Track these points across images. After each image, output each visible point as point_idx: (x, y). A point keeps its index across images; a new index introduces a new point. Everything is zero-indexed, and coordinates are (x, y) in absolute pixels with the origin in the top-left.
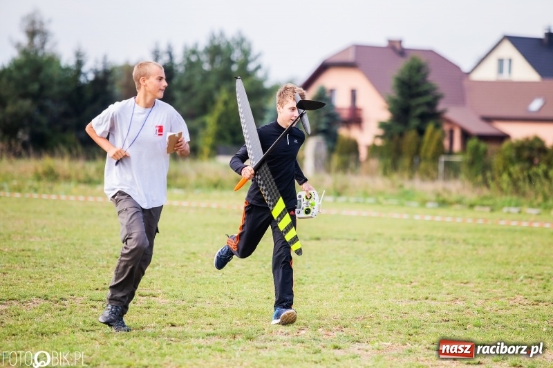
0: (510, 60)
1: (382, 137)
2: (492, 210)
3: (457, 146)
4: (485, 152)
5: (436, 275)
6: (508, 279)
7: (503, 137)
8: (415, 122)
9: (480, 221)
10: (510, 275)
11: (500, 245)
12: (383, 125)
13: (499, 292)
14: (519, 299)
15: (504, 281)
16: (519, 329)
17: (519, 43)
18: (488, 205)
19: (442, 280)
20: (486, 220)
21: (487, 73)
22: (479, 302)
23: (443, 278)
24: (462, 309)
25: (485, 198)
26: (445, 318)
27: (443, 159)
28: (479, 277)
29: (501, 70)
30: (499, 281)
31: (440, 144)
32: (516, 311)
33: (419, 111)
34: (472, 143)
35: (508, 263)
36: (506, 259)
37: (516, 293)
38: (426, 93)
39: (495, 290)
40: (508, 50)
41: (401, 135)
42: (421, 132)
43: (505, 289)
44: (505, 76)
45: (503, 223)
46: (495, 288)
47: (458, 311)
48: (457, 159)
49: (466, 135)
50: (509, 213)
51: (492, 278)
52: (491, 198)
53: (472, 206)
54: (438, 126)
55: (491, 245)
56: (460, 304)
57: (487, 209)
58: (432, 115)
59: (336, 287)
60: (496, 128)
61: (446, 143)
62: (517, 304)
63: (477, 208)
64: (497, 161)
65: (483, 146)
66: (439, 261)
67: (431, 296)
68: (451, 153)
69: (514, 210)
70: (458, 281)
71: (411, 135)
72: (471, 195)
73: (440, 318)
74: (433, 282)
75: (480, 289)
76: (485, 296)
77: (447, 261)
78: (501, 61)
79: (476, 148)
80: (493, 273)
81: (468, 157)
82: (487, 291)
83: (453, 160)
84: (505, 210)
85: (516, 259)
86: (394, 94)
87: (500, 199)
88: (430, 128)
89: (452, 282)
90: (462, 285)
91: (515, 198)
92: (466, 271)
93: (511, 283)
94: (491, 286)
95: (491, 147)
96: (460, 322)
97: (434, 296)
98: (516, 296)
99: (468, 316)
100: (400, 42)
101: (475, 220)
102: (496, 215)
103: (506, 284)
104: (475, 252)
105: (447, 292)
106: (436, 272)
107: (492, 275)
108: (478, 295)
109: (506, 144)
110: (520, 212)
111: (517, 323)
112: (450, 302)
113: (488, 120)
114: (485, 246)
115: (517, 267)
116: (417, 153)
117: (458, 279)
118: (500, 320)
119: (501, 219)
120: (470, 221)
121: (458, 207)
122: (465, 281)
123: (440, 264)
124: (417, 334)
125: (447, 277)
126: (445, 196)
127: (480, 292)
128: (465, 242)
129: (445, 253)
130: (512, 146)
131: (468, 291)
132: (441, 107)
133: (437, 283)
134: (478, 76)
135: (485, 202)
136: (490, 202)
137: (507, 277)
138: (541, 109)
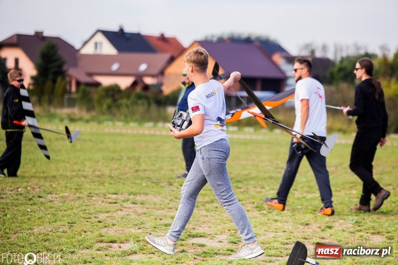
0: (101, 43)
1: (33, 84)
3: (74, 89)
4: (89, 93)
6: (118, 160)
7: (97, 85)
8: (51, 77)
9: (95, 130)
11: (108, 142)
12: (33, 78)
13: (115, 165)
17: (108, 34)
18: (96, 121)
20: (97, 129)
21: (89, 50)
23: (84, 160)
25: (95, 116)
27: (66, 97)
28: (103, 159)
29: (96, 48)
31: (65, 88)
33: (53, 70)
34: (82, 87)
35: (116, 151)
36: (114, 149)
38: (57, 60)
40: (100, 38)
41: (44, 83)
42: (54, 81)
43: (118, 165)
44: (98, 52)
45: (106, 131)
46: (113, 164)
48: (75, 96)
49: (78, 84)
50: (108, 125)
52: (97, 116)
53: (87, 121)
54: (63, 78)
55: (104, 142)
56: (97, 173)
57: (96, 123)
58: (60, 72)
59: (30, 165)
60: (93, 79)
61: (68, 88)
64: (95, 97)
65: (88, 89)
67: (81, 169)
68: (70, 92)
69: (110, 124)
71: (49, 84)
72: (86, 116)
73: (90, 181)
78: (96, 44)
79: (85, 91)
81: (80, 95)
83: (72, 97)
84: (106, 123)
86: (40, 61)
87: (101, 118)
88: (59, 79)
95: (92, 90)
97: (83, 169)
100: (42, 33)
103: (118, 162)
104: (97, 146)
109: (100, 89)
110: (113, 124)
113: (90, 75)
116: (52, 92)
119: (105, 129)
120: (89, 130)
121: (81, 122)
124: (80, 188)
126: (73, 116)
128: (90, 140)
130: (103, 89)
132: (65, 68)
134: (84, 51)
137: (117, 158)
138: (119, 69)
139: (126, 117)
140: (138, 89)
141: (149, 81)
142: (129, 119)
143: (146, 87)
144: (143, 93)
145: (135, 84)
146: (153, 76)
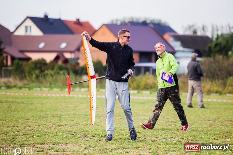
0: (30, 27)
2: (29, 90)
3: (9, 63)
4: (22, 65)
5: (15, 117)
6: (44, 117)
7: (29, 59)
9: (26, 94)
10: (45, 115)
11: (37, 104)
13: (42, 122)
14: (51, 125)
15: (43, 118)
16: (55, 137)
17: (34, 20)
18: (27, 87)
19: (18, 119)
20: (28, 94)
21: (21, 32)
22: (36, 127)
23: (18, 118)
24: (30, 130)
25: (26, 84)
26: (24, 134)
27: (4, 69)
28: (33, 117)
29: (26, 31)
30: (41, 118)
31: (2, 62)
32: (52, 130)
34: (16, 62)
35: (43, 111)
36: (42, 109)
37: (49, 123)
39: (41, 122)
40: (29, 23)
43: (44, 121)
44: (28, 33)
45: (35, 95)
46: (40, 121)
47: (29, 131)
49: (13, 58)
50: (36, 90)
51: (38, 117)
52: (28, 84)
53: (20, 88)
54: (1, 55)
55: (33, 104)
56: (28, 128)
57: (27, 89)
60: (25, 55)
61: (5, 62)
62: (52, 127)
63: (23, 89)
64: (27, 69)
65: (21, 63)
66: (14, 111)
67: (16, 125)
68: (7, 66)
69: (38, 89)
70: (25, 119)
72: (20, 84)
73: (22, 134)
74: (15, 120)
75: (34, 122)
76: (37, 124)
77: (18, 111)
78: (26, 27)
79: (18, 64)
80: (38, 115)
81: (14, 67)
82: (38, 122)
83: (9, 69)
84: (35, 89)
85: (46, 109)
87: (31, 85)
89: (22, 119)
90: (27, 120)
91: (38, 84)
92: (27, 115)
93: (46, 119)
94: (39, 120)
95: (24, 63)
96: (31, 135)
97: (17, 125)
98: (50, 124)
99: (33, 133)
101: (24, 94)
102: (31, 91)
103: (44, 119)
104: (28, 107)
105: (22, 123)
106: (15, 116)
107: (38, 116)
108: (34, 124)
109: (30, 62)
110: (41, 90)
111: (53, 134)
112: (24, 128)
113: (22, 52)
114: (31, 104)
115: (47, 112)
117: (24, 118)
118: (47, 134)
119: (34, 93)
120: (21, 94)
121: (15, 88)
122: (28, 119)
123: (15, 112)
125: (20, 117)
126: (9, 84)
127: (35, 123)
128: (23, 103)
129: (16, 108)
130: (33, 62)
131: (30, 123)
133: (16, 120)
134: (17, 33)
135: (26, 86)
136: (28, 86)
137: (44, 116)
138: (44, 47)
139: (51, 84)
140: (60, 62)
141: (68, 56)
142: (53, 85)
143: (66, 61)
144: (64, 65)
145: (57, 58)
146: (71, 52)
